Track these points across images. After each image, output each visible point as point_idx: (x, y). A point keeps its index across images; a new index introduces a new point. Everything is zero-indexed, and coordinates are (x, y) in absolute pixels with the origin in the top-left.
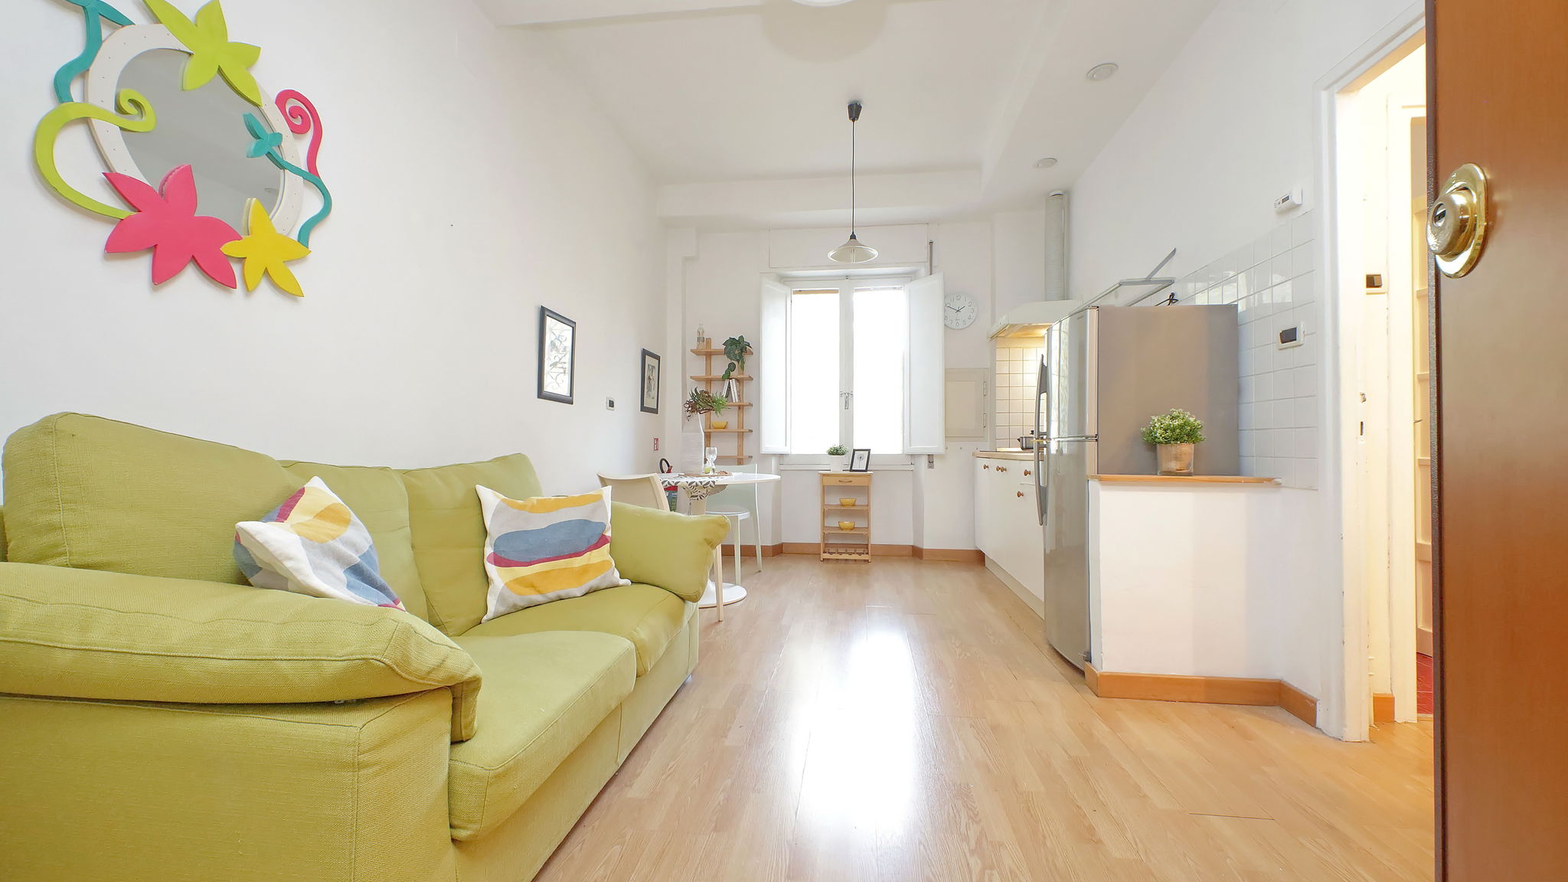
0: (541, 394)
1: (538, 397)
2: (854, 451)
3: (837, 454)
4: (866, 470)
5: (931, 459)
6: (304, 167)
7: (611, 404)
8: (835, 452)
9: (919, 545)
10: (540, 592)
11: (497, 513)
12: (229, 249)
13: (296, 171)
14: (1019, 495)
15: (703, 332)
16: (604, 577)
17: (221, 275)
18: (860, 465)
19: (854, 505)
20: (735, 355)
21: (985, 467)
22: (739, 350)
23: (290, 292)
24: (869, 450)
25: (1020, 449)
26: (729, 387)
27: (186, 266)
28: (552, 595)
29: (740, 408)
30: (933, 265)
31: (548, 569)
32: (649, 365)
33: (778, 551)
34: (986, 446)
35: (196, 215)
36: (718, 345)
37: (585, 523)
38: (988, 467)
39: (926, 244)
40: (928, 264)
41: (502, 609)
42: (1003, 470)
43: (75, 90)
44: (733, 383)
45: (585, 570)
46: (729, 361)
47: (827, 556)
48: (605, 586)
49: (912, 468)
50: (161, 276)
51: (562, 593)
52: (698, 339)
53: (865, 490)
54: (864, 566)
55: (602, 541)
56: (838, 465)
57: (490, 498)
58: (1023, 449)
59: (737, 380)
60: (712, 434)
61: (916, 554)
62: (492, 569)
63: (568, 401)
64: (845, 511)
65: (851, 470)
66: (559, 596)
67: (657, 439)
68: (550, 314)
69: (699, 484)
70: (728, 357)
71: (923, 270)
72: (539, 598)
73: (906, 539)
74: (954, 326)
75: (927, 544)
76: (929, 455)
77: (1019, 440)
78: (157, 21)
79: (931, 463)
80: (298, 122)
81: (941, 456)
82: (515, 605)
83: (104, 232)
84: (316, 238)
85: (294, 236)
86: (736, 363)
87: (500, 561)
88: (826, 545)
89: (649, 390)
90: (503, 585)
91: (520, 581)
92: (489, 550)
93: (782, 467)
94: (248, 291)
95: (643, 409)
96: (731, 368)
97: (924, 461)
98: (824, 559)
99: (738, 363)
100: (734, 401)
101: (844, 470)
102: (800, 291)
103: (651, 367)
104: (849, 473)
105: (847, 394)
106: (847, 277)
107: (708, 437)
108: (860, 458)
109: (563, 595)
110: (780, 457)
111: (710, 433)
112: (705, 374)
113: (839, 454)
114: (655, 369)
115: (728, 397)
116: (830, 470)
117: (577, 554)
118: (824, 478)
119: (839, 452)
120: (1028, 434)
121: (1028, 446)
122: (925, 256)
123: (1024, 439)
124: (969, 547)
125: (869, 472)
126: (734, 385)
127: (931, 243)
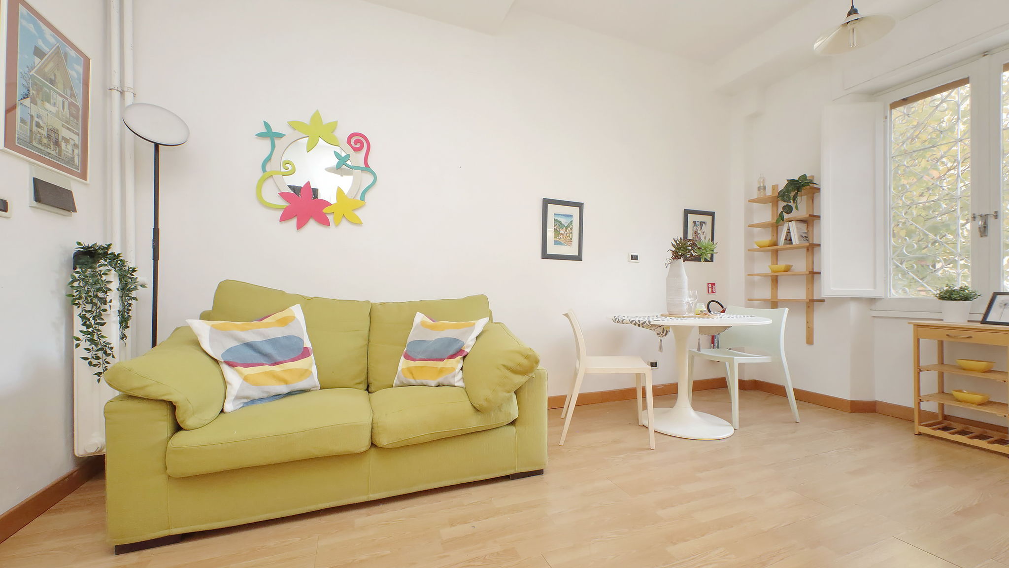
1: (543, 258)
2: (996, 293)
3: (950, 299)
6: (363, 165)
7: (634, 258)
8: (949, 296)
10: (414, 378)
11: (418, 327)
12: (325, 210)
16: (446, 378)
17: (324, 221)
18: (1001, 315)
19: (989, 371)
20: (789, 197)
23: (358, 223)
26: (789, 232)
27: (308, 220)
28: (419, 381)
29: (808, 250)
31: (421, 365)
32: (694, 222)
33: (867, 408)
36: (781, 188)
37: (456, 340)
43: (268, 168)
44: (793, 226)
45: (442, 371)
46: (784, 204)
47: (926, 430)
50: (300, 226)
52: (759, 187)
55: (459, 354)
56: (957, 315)
59: (797, 221)
60: (779, 278)
62: (402, 360)
63: (579, 258)
65: (984, 321)
66: (423, 383)
67: (713, 284)
68: (549, 202)
72: (414, 381)
78: (296, 130)
80: (358, 145)
83: (280, 213)
84: (368, 196)
85: (358, 198)
86: (791, 204)
88: (946, 418)
90: (403, 369)
91: (409, 369)
92: (405, 348)
93: (875, 313)
94: (337, 225)
96: (787, 210)
98: (920, 434)
99: (795, 204)
100: (793, 244)
101: (969, 321)
102: (903, 99)
103: (697, 223)
104: (979, 325)
105: (985, 218)
106: (985, 54)
107: (775, 280)
108: (1005, 305)
109: (425, 384)
110: (872, 300)
111: (777, 276)
112: (771, 220)
113: (955, 299)
114: (706, 224)
115: (789, 240)
116: (942, 320)
117: (442, 360)
118: (920, 329)
119: (954, 296)
126: (795, 227)
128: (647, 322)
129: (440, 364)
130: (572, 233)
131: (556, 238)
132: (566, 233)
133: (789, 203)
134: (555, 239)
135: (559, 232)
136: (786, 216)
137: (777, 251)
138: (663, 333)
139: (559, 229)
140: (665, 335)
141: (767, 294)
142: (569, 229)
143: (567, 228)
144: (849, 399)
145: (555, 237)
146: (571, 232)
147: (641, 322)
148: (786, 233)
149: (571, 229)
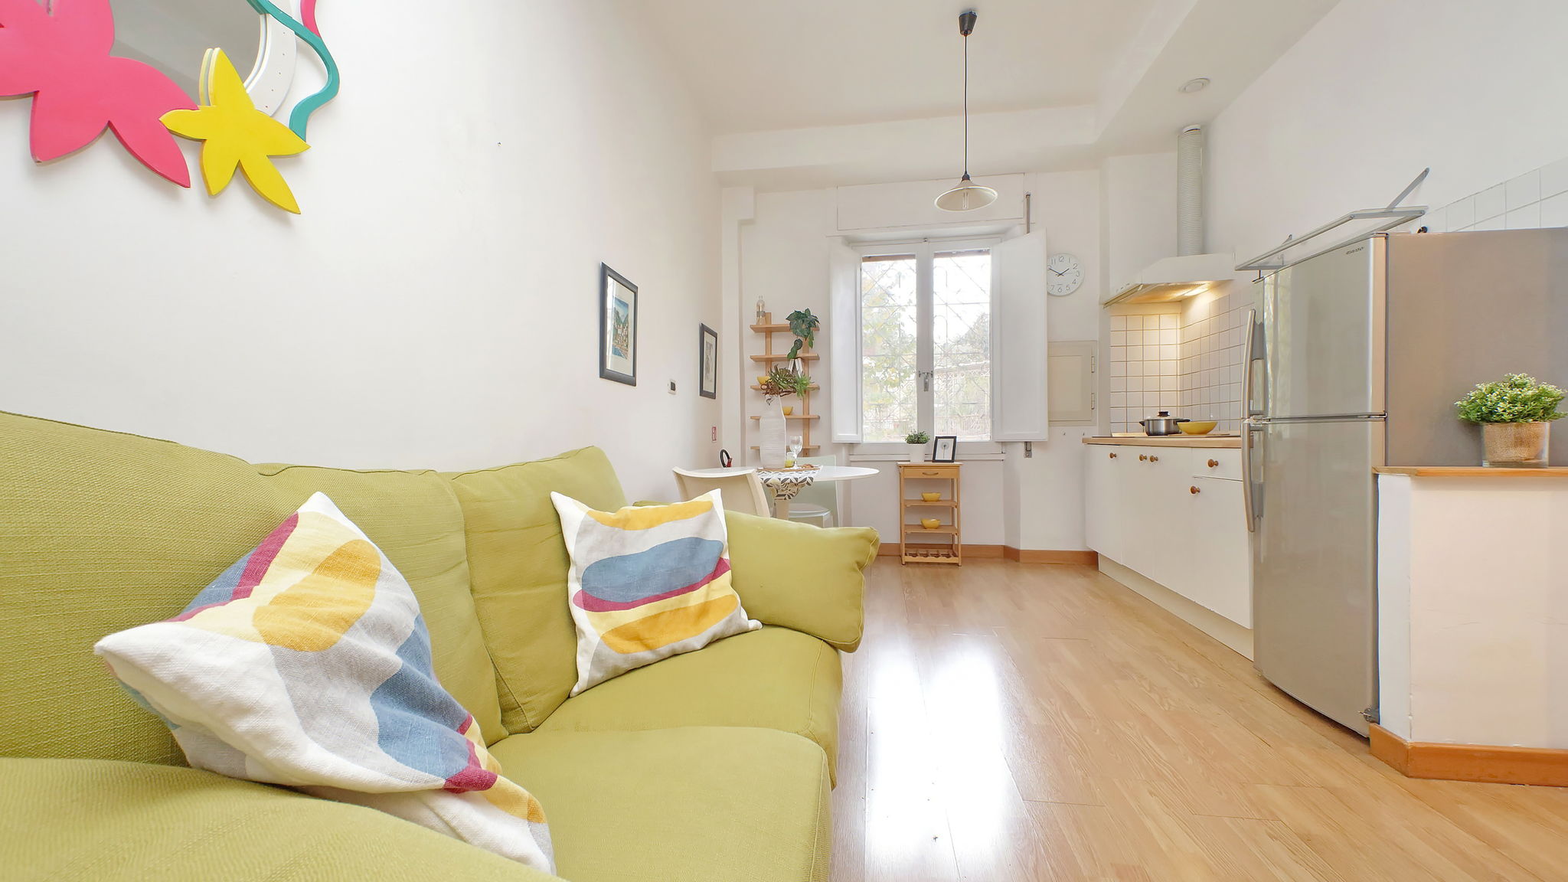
0: (604, 374)
1: (601, 377)
2: (937, 438)
3: (918, 442)
4: (953, 461)
5: (1028, 448)
6: (295, 15)
7: (673, 387)
8: (916, 440)
9: (1013, 545)
10: (648, 647)
11: (584, 532)
12: (173, 119)
13: (285, 19)
14: (1194, 491)
15: (763, 305)
16: (730, 621)
17: (161, 162)
18: (944, 454)
19: (938, 501)
21: (1112, 456)
22: (804, 324)
23: (278, 205)
24: (955, 438)
25: (1145, 434)
28: (664, 650)
30: (1031, 221)
31: (654, 612)
32: (707, 343)
34: (1094, 431)
35: (112, 55)
36: (780, 319)
37: (696, 543)
38: (1115, 456)
39: (1023, 197)
40: (1024, 221)
41: (599, 676)
42: (1153, 459)
44: (799, 363)
45: (704, 610)
46: (795, 338)
47: (910, 559)
48: (731, 633)
49: (1003, 457)
51: (677, 646)
52: (758, 313)
53: (951, 483)
54: (954, 571)
55: (720, 567)
56: (918, 455)
57: (573, 512)
58: (1149, 434)
59: (803, 359)
61: (1010, 555)
62: (580, 615)
63: (631, 382)
64: (927, 507)
65: (934, 460)
66: (673, 650)
67: (714, 429)
68: (612, 275)
69: (794, 481)
70: (795, 333)
71: (1019, 229)
72: (646, 655)
73: (998, 539)
74: (1057, 291)
75: (1024, 545)
76: (1026, 442)
77: (1143, 424)
79: (1028, 452)
81: (1042, 444)
82: (616, 668)
84: (319, 130)
85: (285, 119)
86: (801, 339)
87: (592, 603)
89: (708, 371)
90: (599, 638)
91: (623, 632)
92: (575, 588)
93: (852, 458)
94: (211, 196)
95: (703, 393)
96: (798, 345)
97: (1020, 450)
98: (907, 563)
99: (806, 339)
101: (925, 461)
102: (870, 257)
104: (931, 463)
105: (925, 375)
106: (925, 239)
108: (946, 446)
109: (679, 649)
112: (764, 354)
113: (921, 443)
114: (713, 349)
116: (909, 461)
117: (692, 588)
118: (902, 470)
119: (921, 440)
120: (1156, 416)
121: (1155, 430)
122: (1020, 211)
123: (1151, 422)
124: (1077, 547)
125: (955, 463)
126: (801, 365)
127: (1028, 196)
129: (696, 598)
130: (628, 336)
131: (614, 342)
132: (623, 335)
134: (616, 346)
135: (617, 331)
139: (617, 325)
142: (625, 328)
143: (623, 326)
146: (627, 333)
149: (628, 329)
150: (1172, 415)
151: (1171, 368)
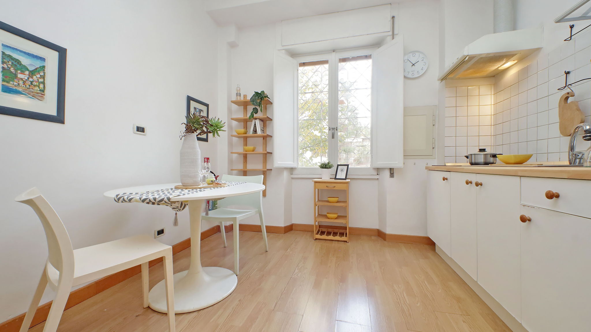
2: (338, 165)
3: (326, 168)
4: (346, 179)
5: (392, 172)
7: (141, 130)
8: (324, 166)
9: (383, 230)
15: (240, 90)
18: (341, 175)
19: (338, 202)
20: (256, 103)
21: (444, 179)
22: (261, 100)
24: (348, 165)
25: (469, 164)
26: (255, 125)
29: (264, 138)
30: (396, 32)
32: (195, 108)
33: (290, 229)
34: (434, 161)
36: (249, 97)
38: (446, 179)
39: (390, 18)
40: (391, 33)
42: (478, 184)
44: (258, 122)
46: (254, 107)
47: (319, 236)
49: (377, 177)
52: (237, 96)
53: (345, 192)
54: (342, 245)
56: (326, 176)
58: (472, 164)
59: (261, 120)
60: (248, 155)
61: (380, 235)
64: (330, 206)
65: (335, 178)
67: (208, 159)
70: (253, 104)
71: (388, 38)
73: (374, 225)
74: (410, 76)
75: (389, 231)
76: (391, 169)
77: (467, 157)
79: (392, 175)
81: (400, 169)
86: (258, 107)
88: (320, 226)
93: (292, 176)
96: (255, 111)
97: (387, 173)
98: (316, 239)
99: (260, 108)
100: (258, 133)
101: (330, 178)
102: (304, 63)
103: (197, 110)
104: (333, 180)
105: (333, 129)
106: (334, 51)
107: (245, 156)
108: (342, 170)
110: (291, 170)
111: (246, 154)
112: (245, 117)
113: (327, 168)
114: (203, 112)
115: (255, 131)
116: (321, 178)
118: (317, 184)
119: (327, 166)
120: (476, 151)
121: (477, 161)
122: (388, 28)
123: (473, 156)
124: (422, 234)
125: (347, 180)
126: (259, 123)
127: (393, 17)
128: (166, 199)
130: (43, 83)
131: (8, 82)
132: (31, 80)
133: (256, 107)
134: (5, 83)
135: (16, 76)
136: (255, 115)
137: (247, 138)
138: (181, 207)
139: (16, 70)
140: (183, 209)
141: (241, 167)
142: (38, 76)
143: (32, 73)
144: (283, 226)
145: (3, 81)
146: (41, 80)
147: (157, 200)
148: (253, 126)
149: (43, 77)
150: (489, 151)
151: (488, 120)
